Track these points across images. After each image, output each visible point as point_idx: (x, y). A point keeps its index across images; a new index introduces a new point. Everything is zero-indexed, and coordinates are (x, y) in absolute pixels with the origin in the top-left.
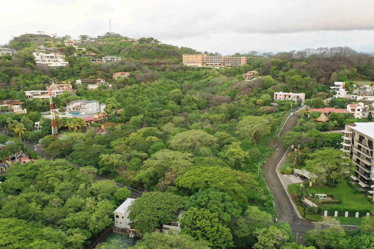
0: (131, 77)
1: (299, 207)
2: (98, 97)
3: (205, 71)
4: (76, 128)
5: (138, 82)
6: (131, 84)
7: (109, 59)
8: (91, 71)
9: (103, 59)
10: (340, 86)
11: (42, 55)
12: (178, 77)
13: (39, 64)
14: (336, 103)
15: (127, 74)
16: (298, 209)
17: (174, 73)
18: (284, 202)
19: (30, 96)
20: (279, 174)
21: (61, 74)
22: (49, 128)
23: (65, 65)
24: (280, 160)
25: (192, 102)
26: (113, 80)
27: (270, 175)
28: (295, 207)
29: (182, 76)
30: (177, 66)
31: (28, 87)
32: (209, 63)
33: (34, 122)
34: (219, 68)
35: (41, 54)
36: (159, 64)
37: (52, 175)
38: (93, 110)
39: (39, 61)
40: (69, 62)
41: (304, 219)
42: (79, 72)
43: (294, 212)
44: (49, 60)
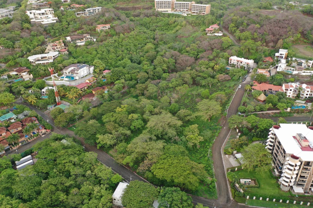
0: (111, 29)
1: (233, 190)
2: (86, 54)
3: (174, 19)
4: (74, 98)
5: (118, 34)
6: (112, 36)
7: (92, 11)
8: (77, 26)
9: (86, 11)
10: (283, 54)
11: (34, 13)
12: (151, 23)
13: (33, 21)
14: (276, 80)
15: (108, 26)
16: (231, 191)
17: (147, 20)
18: (223, 184)
19: (33, 62)
20: (223, 155)
21: (53, 32)
22: (54, 98)
23: (55, 21)
24: (225, 140)
25: (163, 63)
26: (97, 32)
27: (216, 155)
28: (229, 189)
29: (154, 23)
30: (150, 11)
31: (30, 52)
32: (178, 9)
33: (41, 90)
34: (186, 15)
35: (33, 11)
36: (135, 8)
37: (67, 161)
38: (84, 73)
39: (33, 19)
40: (58, 18)
41: (234, 200)
42: (68, 28)
43: (228, 194)
44: (41, 17)
